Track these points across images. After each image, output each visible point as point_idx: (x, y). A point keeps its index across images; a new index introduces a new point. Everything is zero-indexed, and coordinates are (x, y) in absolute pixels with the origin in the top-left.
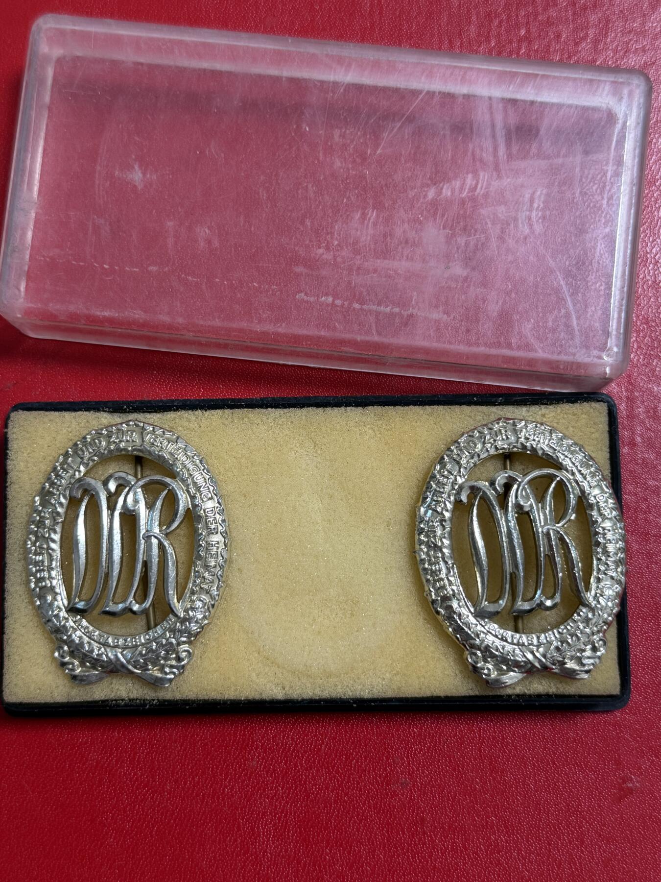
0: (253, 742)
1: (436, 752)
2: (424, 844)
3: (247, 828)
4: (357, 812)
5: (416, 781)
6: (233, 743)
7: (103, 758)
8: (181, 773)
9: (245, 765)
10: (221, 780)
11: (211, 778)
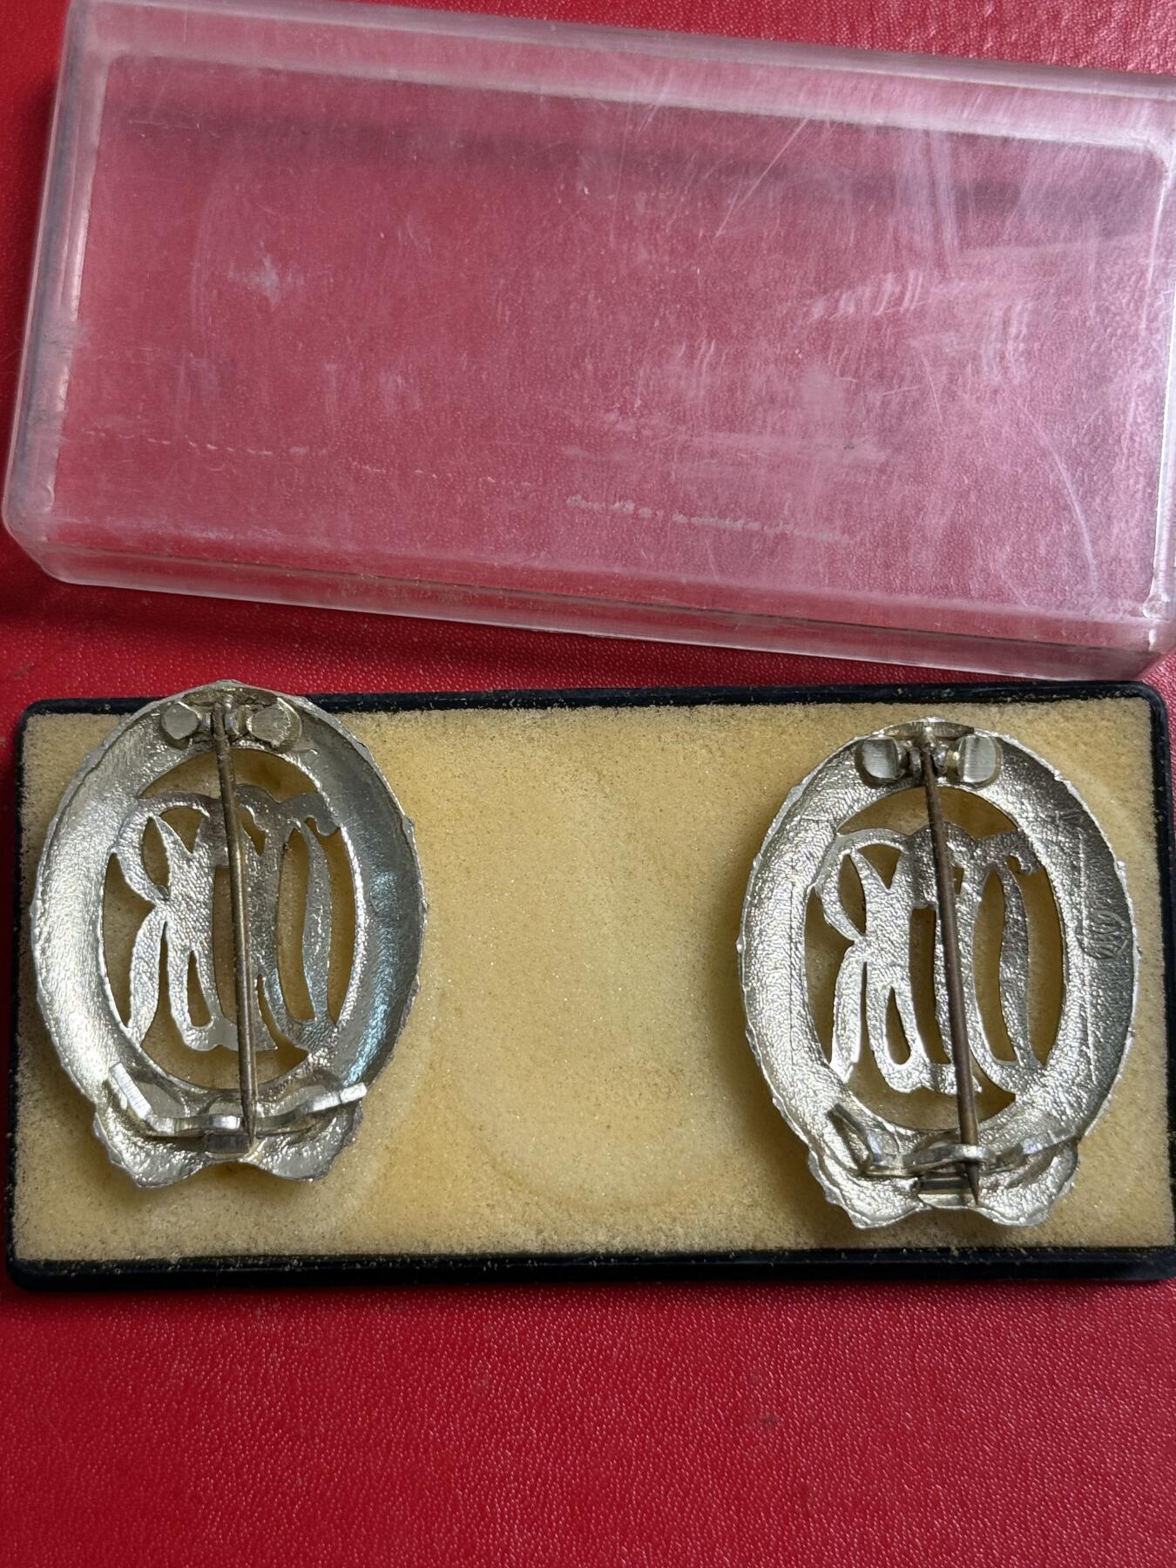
0: (482, 1344)
1: (829, 1362)
2: (807, 1535)
3: (472, 1507)
4: (680, 1475)
5: (793, 1418)
6: (444, 1346)
7: (197, 1373)
8: (346, 1404)
9: (467, 1386)
10: (422, 1416)
11: (402, 1411)
